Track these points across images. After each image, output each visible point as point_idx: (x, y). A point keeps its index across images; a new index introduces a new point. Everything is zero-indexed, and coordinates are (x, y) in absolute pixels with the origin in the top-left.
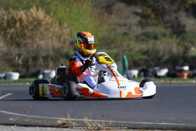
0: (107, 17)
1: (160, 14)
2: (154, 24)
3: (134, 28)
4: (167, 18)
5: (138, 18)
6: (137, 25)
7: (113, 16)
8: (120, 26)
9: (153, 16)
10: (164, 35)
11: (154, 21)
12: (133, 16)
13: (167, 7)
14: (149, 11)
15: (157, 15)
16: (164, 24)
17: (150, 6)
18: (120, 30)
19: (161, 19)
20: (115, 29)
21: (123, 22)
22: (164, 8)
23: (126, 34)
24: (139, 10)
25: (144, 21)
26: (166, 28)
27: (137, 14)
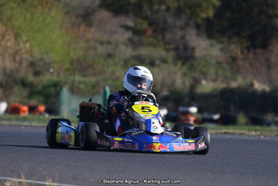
0: (84, 30)
1: (159, 29)
2: (150, 44)
3: (122, 48)
4: (169, 36)
5: (129, 35)
6: (126, 44)
7: (93, 29)
8: (102, 43)
9: (150, 32)
10: (164, 61)
11: (151, 40)
12: (121, 31)
13: (170, 20)
14: (145, 25)
15: (155, 31)
16: (165, 44)
17: (146, 18)
18: (101, 50)
19: (160, 38)
20: (95, 48)
21: (106, 38)
22: (165, 22)
23: (109, 56)
24: (130, 23)
25: (136, 38)
26: (167, 50)
27: (127, 28)
